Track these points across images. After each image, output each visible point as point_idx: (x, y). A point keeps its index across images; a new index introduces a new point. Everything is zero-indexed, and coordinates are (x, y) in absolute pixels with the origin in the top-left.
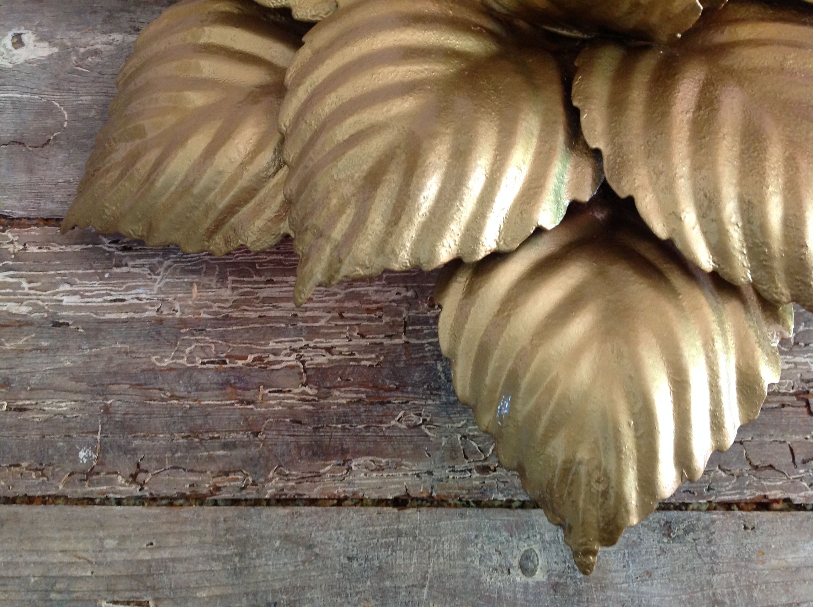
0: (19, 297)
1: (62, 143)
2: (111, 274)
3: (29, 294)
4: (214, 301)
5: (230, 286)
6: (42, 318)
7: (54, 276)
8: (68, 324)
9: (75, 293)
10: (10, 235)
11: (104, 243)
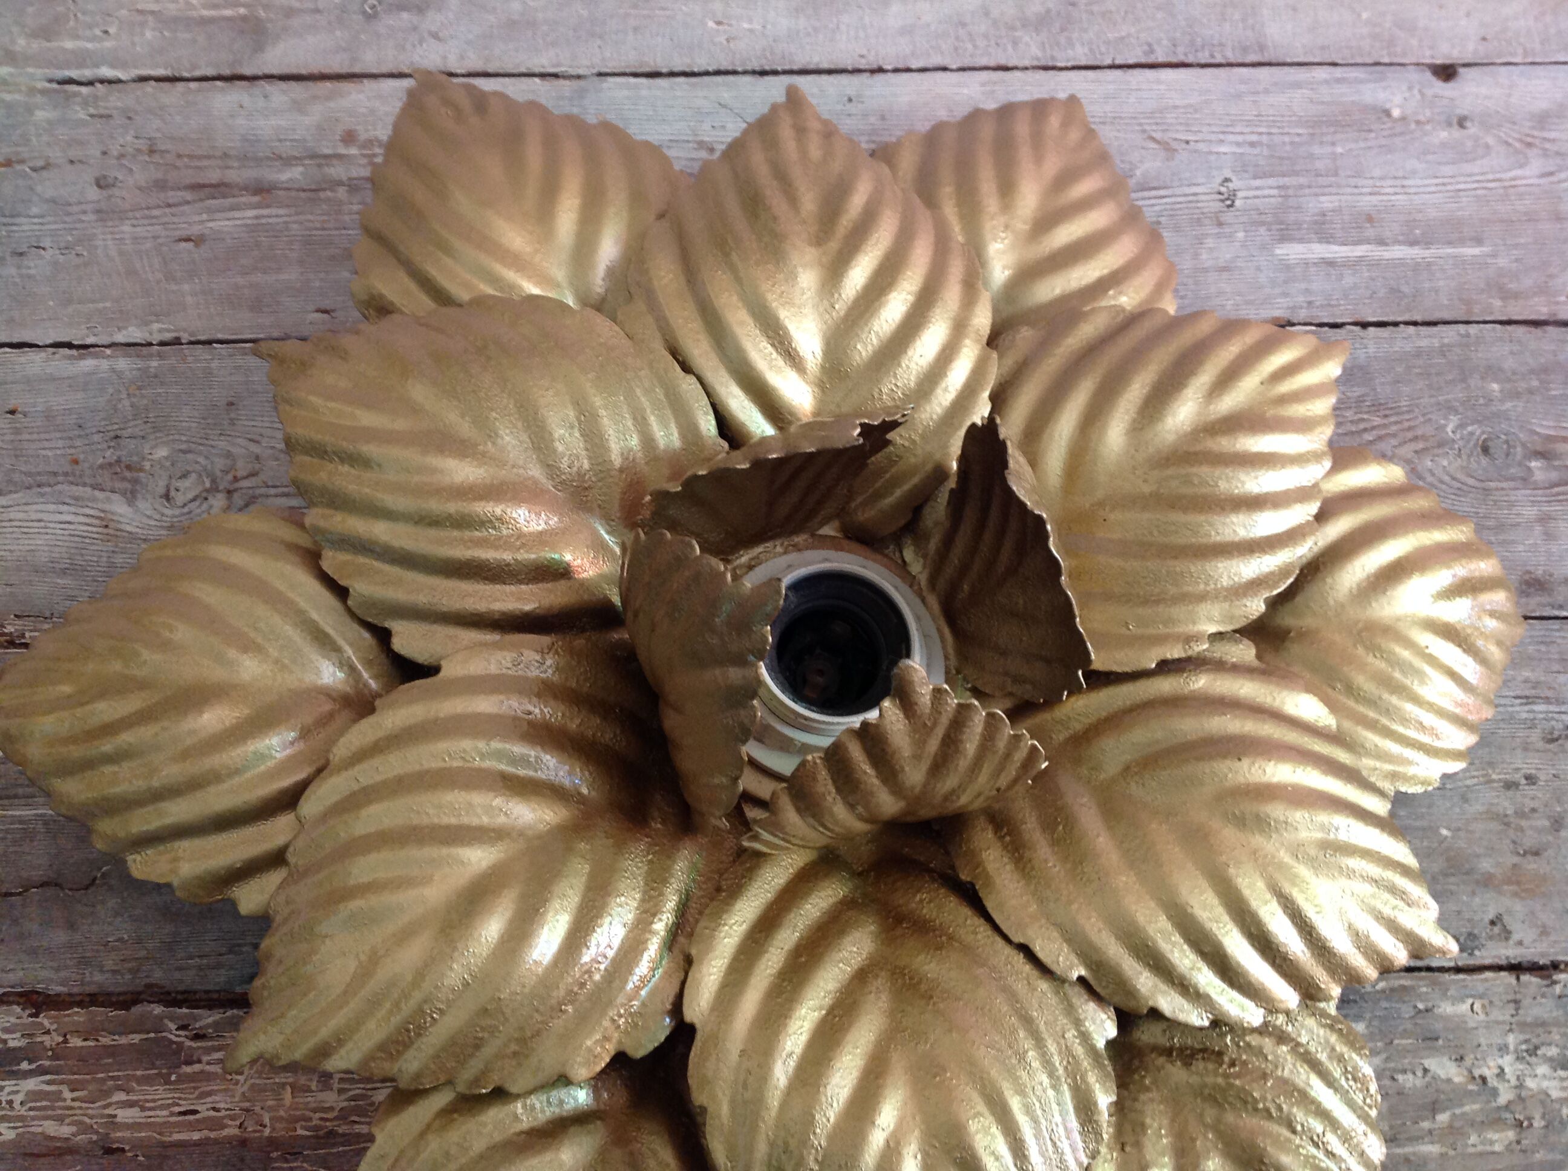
0: (60, 1112)
1: (113, 882)
2: (179, 1076)
3: (72, 1108)
4: (315, 1111)
5: (336, 1086)
6: (91, 1142)
7: (103, 1080)
8: (123, 1150)
9: (131, 1104)
10: (46, 1022)
11: (169, 1031)
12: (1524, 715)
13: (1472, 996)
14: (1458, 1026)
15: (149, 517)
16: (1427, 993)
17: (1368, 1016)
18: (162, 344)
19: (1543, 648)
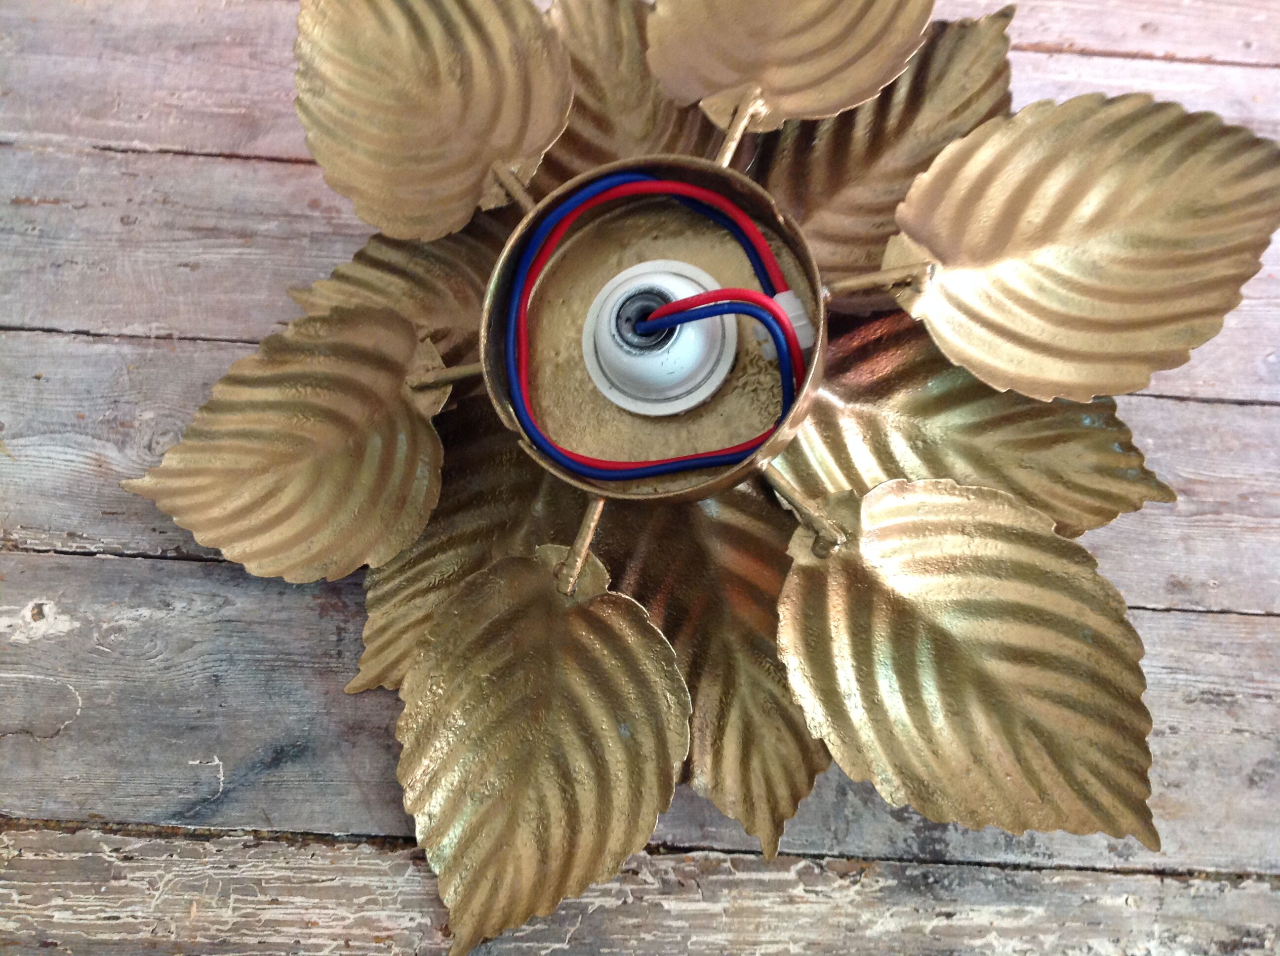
0: (7, 910)
1: (72, 733)
2: (108, 888)
3: (18, 908)
4: (213, 923)
5: (231, 905)
6: (30, 936)
7: (47, 888)
8: (56, 945)
9: (66, 908)
10: (5, 839)
11: (104, 852)
12: (1169, 682)
13: (1127, 892)
14: (1116, 915)
15: (134, 462)
16: (1092, 888)
17: (1046, 902)
18: (157, 338)
19: (1184, 632)
